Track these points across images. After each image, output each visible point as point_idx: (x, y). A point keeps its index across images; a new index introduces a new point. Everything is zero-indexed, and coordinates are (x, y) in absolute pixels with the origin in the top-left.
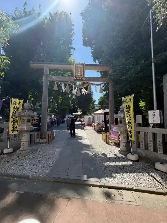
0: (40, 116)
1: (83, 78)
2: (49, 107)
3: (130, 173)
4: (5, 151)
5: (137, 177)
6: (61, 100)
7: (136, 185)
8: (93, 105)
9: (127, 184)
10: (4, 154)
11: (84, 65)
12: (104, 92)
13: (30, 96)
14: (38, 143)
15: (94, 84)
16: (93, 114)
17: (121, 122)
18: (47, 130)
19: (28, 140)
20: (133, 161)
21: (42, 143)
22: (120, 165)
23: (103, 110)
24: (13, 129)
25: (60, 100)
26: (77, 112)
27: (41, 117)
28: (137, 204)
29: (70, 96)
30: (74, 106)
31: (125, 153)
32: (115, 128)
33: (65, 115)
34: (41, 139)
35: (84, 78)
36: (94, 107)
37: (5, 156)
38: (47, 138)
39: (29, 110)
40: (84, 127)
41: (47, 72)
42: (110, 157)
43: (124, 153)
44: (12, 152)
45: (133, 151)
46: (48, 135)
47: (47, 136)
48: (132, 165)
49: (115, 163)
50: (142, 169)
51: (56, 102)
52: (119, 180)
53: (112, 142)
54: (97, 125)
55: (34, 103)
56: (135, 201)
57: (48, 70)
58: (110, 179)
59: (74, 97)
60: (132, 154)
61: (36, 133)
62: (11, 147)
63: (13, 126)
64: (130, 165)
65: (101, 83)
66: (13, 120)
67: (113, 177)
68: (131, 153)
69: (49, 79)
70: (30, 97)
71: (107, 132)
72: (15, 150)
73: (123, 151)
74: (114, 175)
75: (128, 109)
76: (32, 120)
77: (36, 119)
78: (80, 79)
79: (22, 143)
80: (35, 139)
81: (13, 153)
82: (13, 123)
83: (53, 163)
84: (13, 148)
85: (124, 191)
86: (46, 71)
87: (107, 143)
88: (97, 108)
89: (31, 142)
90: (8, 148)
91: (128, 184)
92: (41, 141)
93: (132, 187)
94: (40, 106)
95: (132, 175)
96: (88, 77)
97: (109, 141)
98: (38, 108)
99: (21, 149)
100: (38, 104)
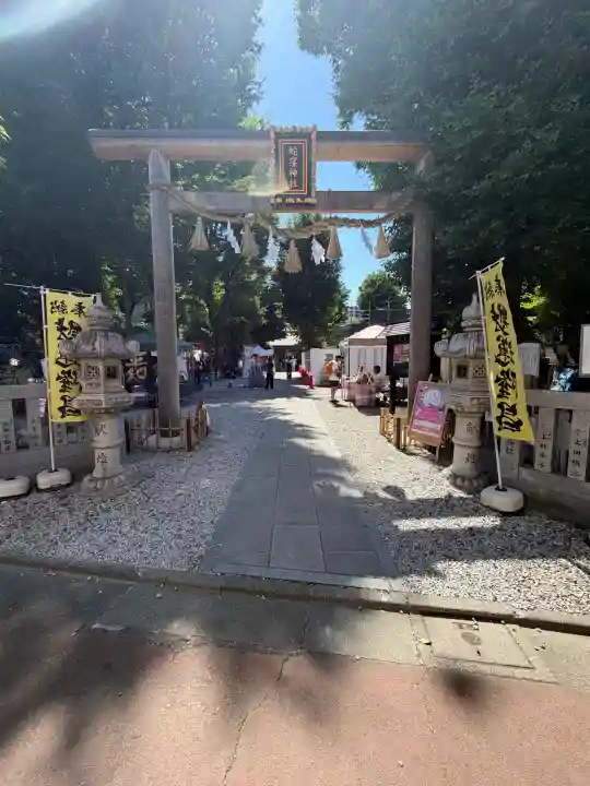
0: (154, 354)
1: (309, 195)
2: (181, 321)
3: (496, 559)
4: (44, 481)
5: (525, 573)
6: (223, 292)
7: (526, 605)
8: (340, 310)
9: (491, 599)
10: (40, 491)
11: (313, 136)
12: (393, 257)
13: (110, 279)
14: (156, 450)
15: (353, 221)
16: (344, 344)
17: (462, 371)
18: (183, 404)
19: (118, 442)
20: (504, 515)
21: (170, 450)
22: (456, 530)
23: (383, 328)
24: (62, 404)
25: (219, 294)
26: (283, 336)
27: (155, 357)
28: (536, 675)
29: (254, 277)
30: (270, 314)
31: (472, 484)
32: (431, 396)
33: (242, 349)
34: (164, 434)
35: (313, 194)
36: (343, 319)
37: (45, 496)
38: (184, 433)
39: (106, 331)
40: (311, 391)
41: (161, 175)
42: (419, 500)
43: (466, 483)
44: (68, 485)
45: (503, 479)
46: (188, 422)
47: (183, 424)
48: (501, 529)
49: (435, 520)
50: (539, 543)
51: (202, 302)
52: (457, 583)
53: (418, 443)
54: (359, 382)
55: (126, 305)
56: (526, 664)
57: (164, 164)
58: (427, 581)
59: (269, 280)
60: (498, 489)
61: (144, 415)
62: (63, 467)
63: (63, 394)
64: (494, 528)
65: (382, 215)
66: (63, 372)
67: (437, 574)
68: (494, 487)
69: (174, 205)
70: (109, 286)
71: (398, 410)
72: (76, 478)
73: (463, 479)
74: (440, 566)
75: (499, 321)
76: (126, 369)
77: (138, 367)
78: (299, 200)
79: (97, 453)
80: (144, 437)
81: (71, 488)
82: (63, 382)
83: (212, 522)
84: (69, 469)
85: (482, 625)
86: (158, 170)
87: (398, 447)
88: (355, 320)
89: (130, 446)
90: (51, 471)
91: (495, 599)
92: (165, 442)
93: (510, 612)
94: (150, 317)
95: (505, 565)
96: (329, 192)
97: (405, 439)
98: (143, 324)
99: (97, 473)
100: (139, 310)
